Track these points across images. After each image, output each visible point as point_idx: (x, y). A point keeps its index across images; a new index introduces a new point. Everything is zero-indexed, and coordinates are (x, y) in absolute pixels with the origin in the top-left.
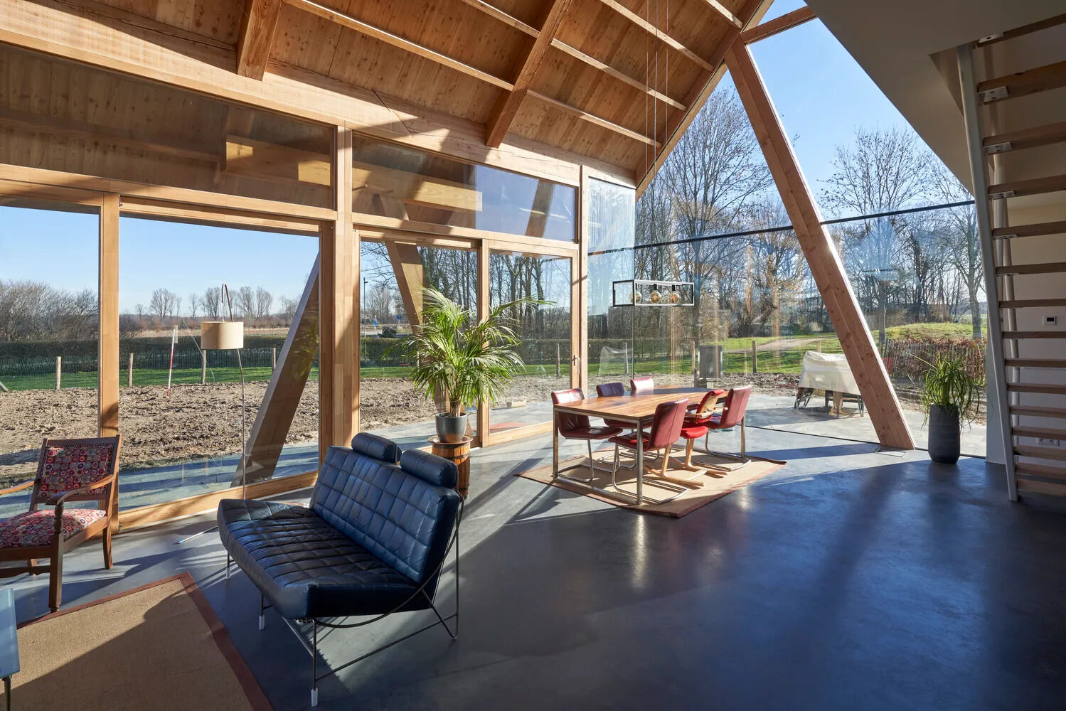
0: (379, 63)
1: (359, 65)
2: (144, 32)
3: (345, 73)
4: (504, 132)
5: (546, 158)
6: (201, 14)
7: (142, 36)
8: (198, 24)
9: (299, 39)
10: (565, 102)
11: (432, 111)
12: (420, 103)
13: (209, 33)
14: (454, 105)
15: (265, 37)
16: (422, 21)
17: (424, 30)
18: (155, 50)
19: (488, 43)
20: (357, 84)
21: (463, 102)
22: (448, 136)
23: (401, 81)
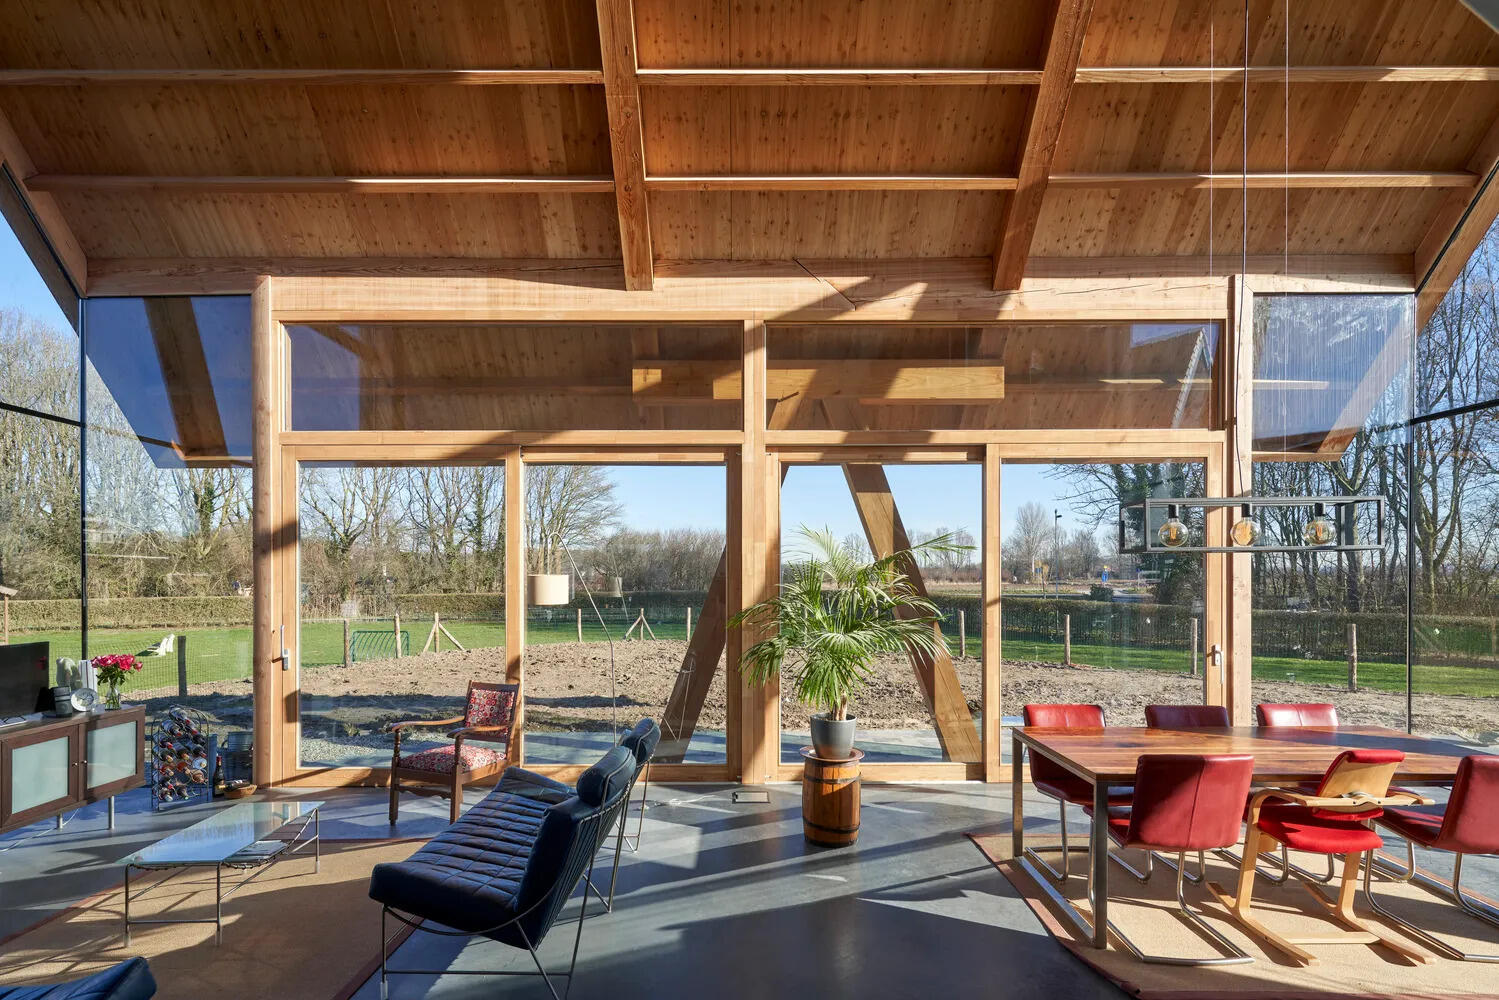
0: (791, 221)
1: (766, 233)
2: (540, 275)
3: (750, 249)
4: (1022, 259)
5: (1134, 281)
6: (584, 236)
7: (537, 278)
8: (584, 248)
9: (686, 226)
10: (1155, 168)
11: (888, 262)
12: (867, 256)
13: (597, 254)
14: (926, 242)
15: (640, 241)
16: (836, 140)
17: (843, 151)
18: (548, 289)
19: (956, 127)
20: (771, 256)
21: (937, 235)
22: (925, 292)
23: (829, 234)
